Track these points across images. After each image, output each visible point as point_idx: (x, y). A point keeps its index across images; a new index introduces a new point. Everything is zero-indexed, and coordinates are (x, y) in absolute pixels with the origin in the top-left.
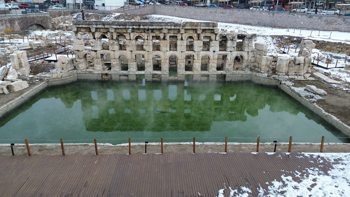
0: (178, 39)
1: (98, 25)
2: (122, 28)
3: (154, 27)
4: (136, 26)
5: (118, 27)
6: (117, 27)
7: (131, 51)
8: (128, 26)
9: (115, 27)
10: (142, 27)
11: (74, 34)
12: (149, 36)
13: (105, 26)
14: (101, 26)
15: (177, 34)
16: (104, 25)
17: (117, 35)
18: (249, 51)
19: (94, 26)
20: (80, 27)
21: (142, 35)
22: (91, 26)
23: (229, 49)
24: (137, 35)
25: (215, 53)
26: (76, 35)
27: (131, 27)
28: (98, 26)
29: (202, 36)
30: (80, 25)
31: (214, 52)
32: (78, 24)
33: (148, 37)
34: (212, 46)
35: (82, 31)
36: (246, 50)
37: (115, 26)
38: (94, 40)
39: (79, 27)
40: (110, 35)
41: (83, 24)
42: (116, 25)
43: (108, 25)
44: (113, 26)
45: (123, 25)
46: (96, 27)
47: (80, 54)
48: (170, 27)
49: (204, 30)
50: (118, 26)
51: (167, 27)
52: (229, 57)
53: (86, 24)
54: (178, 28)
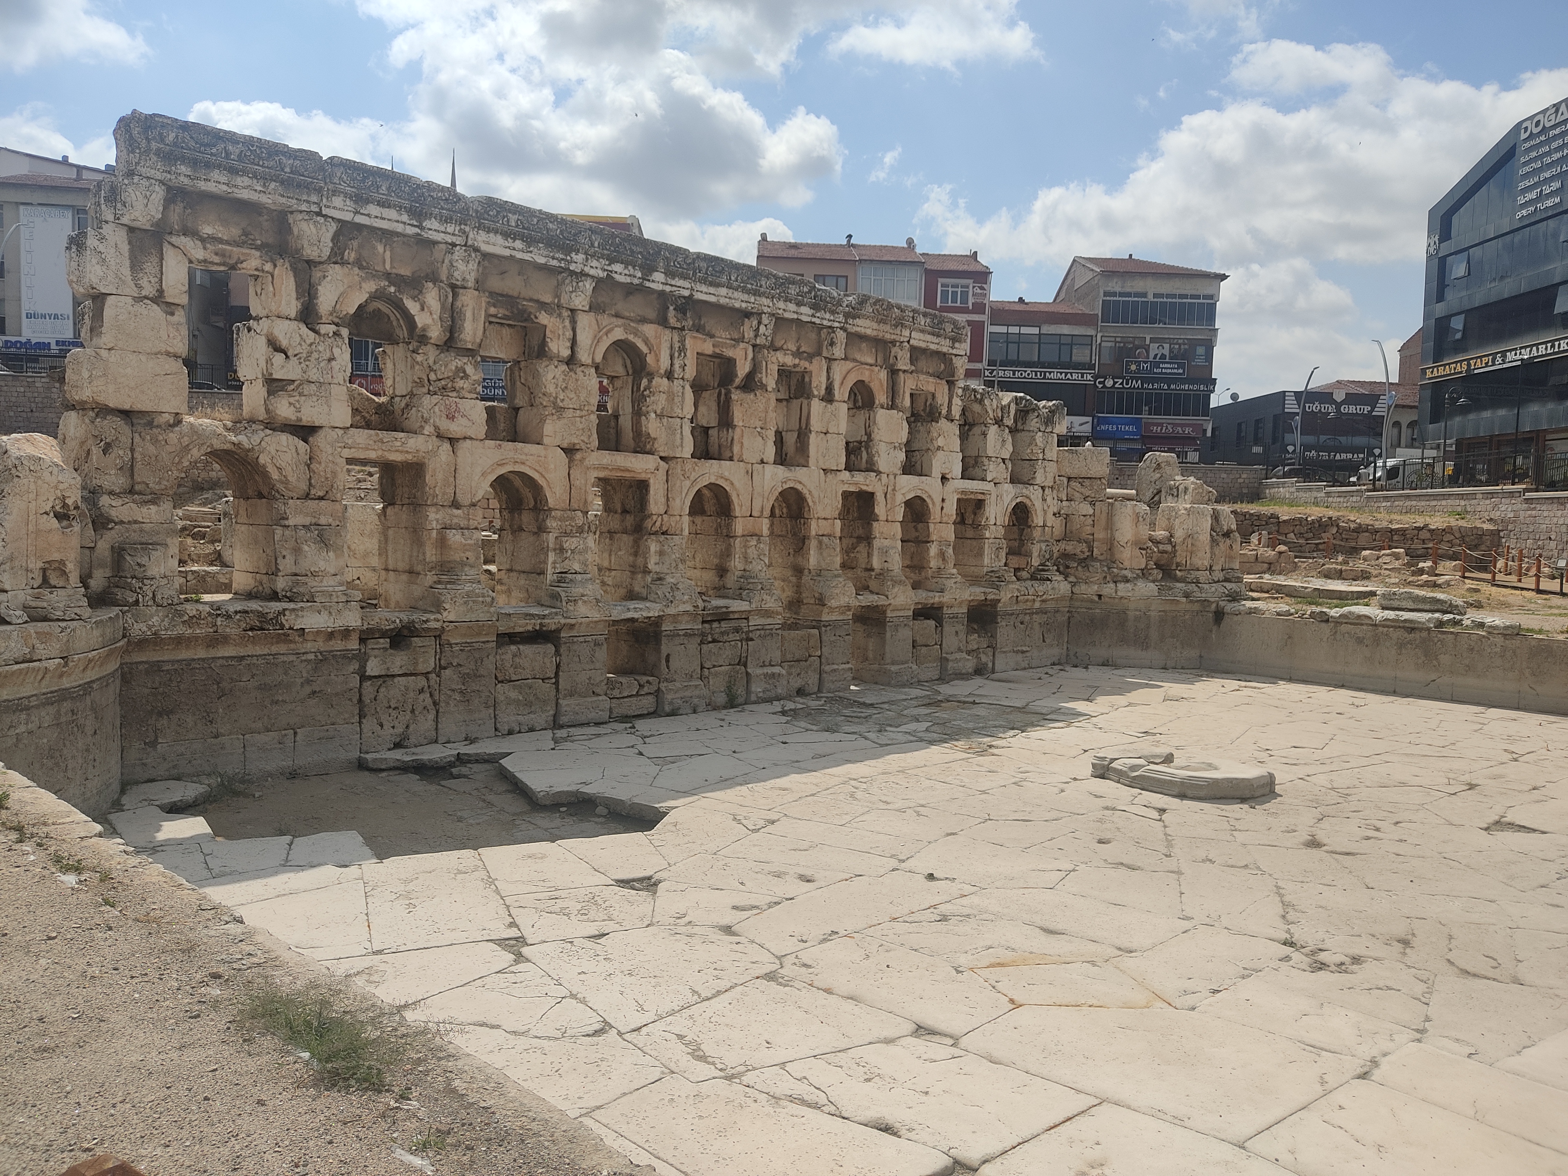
0: (816, 393)
1: (368, 201)
2: (542, 260)
4: (626, 264)
5: (518, 250)
6: (507, 253)
7: (570, 451)
8: (580, 257)
9: (496, 245)
11: (125, 248)
12: (682, 350)
13: (427, 224)
14: (392, 214)
15: (810, 357)
16: (418, 214)
17: (493, 311)
18: (1046, 484)
19: (338, 201)
20: (210, 187)
21: (646, 341)
22: (314, 198)
23: (991, 470)
24: (618, 334)
25: (947, 484)
26: (136, 266)
27: (596, 268)
28: (373, 209)
30: (216, 175)
31: (944, 478)
32: (194, 163)
33: (672, 358)
34: (939, 448)
35: (207, 230)
37: (499, 239)
38: (303, 328)
39: (203, 186)
41: (245, 172)
42: (506, 235)
43: (447, 220)
44: (482, 236)
45: (552, 243)
46: (348, 217)
50: (518, 244)
52: (990, 512)
53: (265, 179)
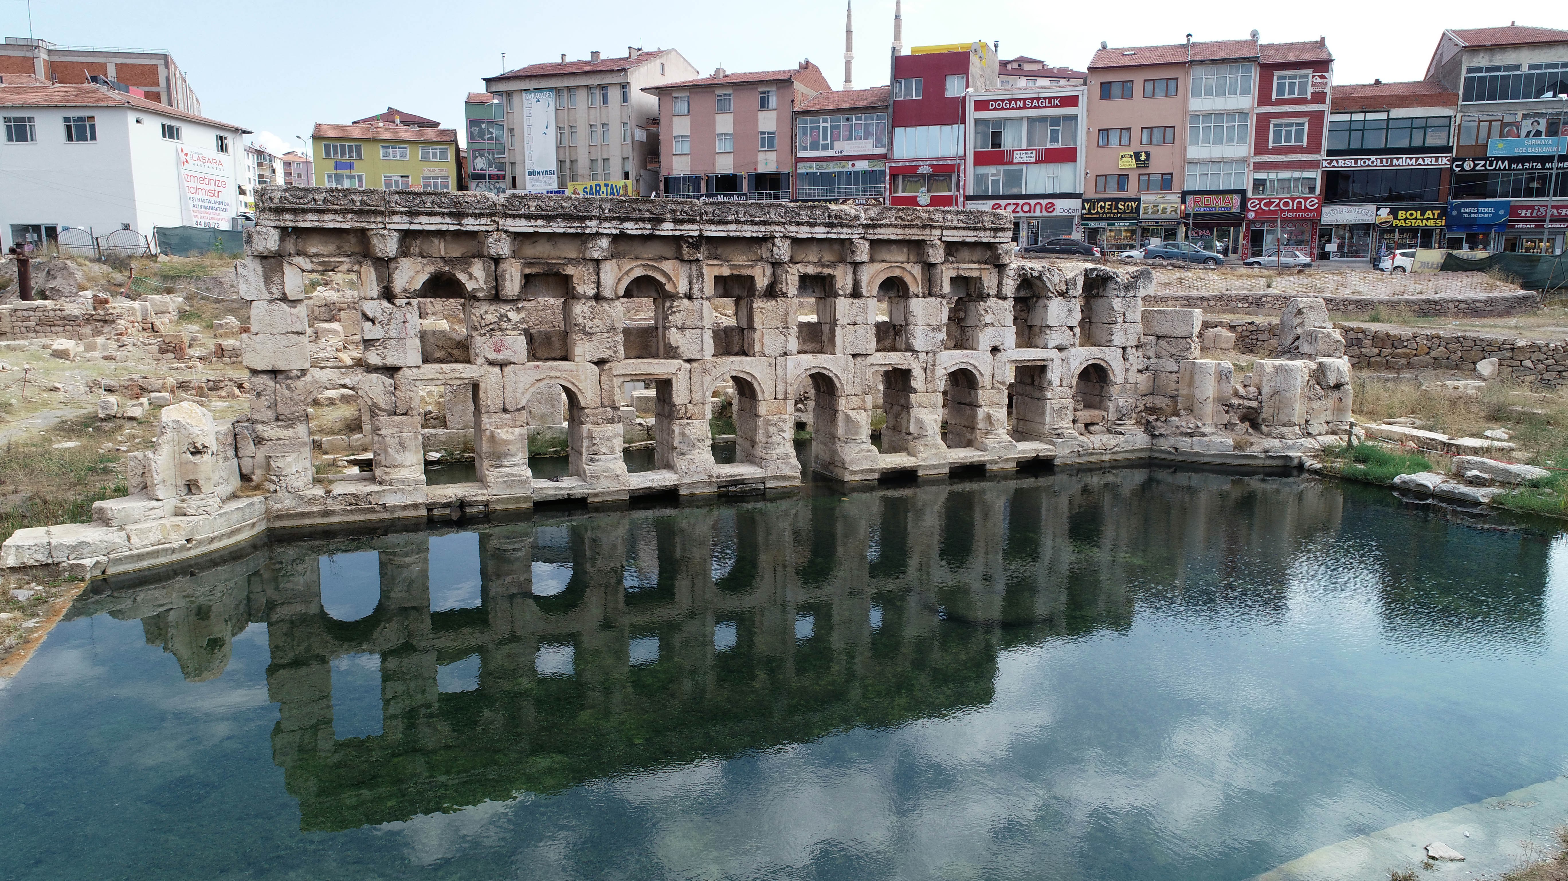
0: (841, 292)
1: (419, 214)
2: (561, 231)
3: (732, 227)
4: (636, 220)
5: (540, 226)
6: (531, 230)
7: (600, 363)
8: (594, 223)
9: (523, 226)
10: (667, 229)
11: (260, 270)
12: (701, 275)
13: (465, 221)
14: (438, 219)
15: (833, 264)
16: (458, 216)
17: (527, 271)
18: (1128, 344)
19: (396, 218)
20: (308, 225)
21: (665, 274)
22: (379, 219)
23: (1054, 338)
24: (639, 272)
25: (999, 355)
26: (267, 279)
27: (609, 228)
28: (423, 219)
29: (947, 273)
30: (309, 216)
31: (995, 350)
32: (295, 211)
33: (690, 283)
34: (986, 325)
35: (313, 250)
36: (1118, 339)
37: (524, 222)
38: (385, 303)
39: (301, 225)
40: (487, 275)
41: (328, 211)
42: (529, 217)
43: (480, 216)
44: (510, 222)
45: (566, 217)
46: (406, 227)
47: (287, 393)
48: (806, 229)
49: (952, 248)
50: (540, 222)
51: (794, 228)
52: (1054, 375)
53: (343, 212)
54: (843, 233)
